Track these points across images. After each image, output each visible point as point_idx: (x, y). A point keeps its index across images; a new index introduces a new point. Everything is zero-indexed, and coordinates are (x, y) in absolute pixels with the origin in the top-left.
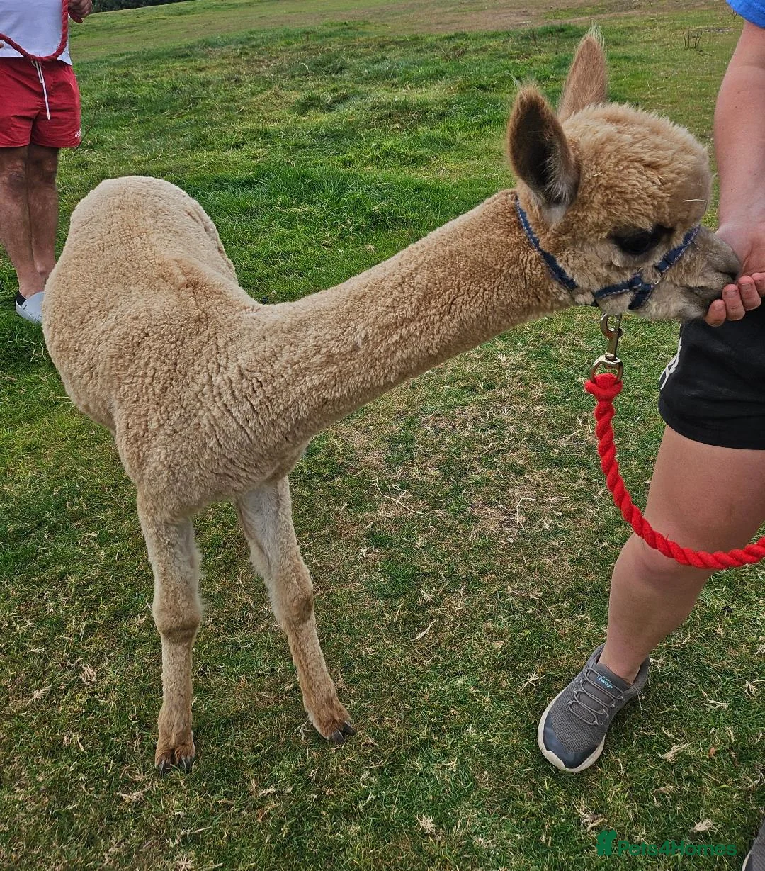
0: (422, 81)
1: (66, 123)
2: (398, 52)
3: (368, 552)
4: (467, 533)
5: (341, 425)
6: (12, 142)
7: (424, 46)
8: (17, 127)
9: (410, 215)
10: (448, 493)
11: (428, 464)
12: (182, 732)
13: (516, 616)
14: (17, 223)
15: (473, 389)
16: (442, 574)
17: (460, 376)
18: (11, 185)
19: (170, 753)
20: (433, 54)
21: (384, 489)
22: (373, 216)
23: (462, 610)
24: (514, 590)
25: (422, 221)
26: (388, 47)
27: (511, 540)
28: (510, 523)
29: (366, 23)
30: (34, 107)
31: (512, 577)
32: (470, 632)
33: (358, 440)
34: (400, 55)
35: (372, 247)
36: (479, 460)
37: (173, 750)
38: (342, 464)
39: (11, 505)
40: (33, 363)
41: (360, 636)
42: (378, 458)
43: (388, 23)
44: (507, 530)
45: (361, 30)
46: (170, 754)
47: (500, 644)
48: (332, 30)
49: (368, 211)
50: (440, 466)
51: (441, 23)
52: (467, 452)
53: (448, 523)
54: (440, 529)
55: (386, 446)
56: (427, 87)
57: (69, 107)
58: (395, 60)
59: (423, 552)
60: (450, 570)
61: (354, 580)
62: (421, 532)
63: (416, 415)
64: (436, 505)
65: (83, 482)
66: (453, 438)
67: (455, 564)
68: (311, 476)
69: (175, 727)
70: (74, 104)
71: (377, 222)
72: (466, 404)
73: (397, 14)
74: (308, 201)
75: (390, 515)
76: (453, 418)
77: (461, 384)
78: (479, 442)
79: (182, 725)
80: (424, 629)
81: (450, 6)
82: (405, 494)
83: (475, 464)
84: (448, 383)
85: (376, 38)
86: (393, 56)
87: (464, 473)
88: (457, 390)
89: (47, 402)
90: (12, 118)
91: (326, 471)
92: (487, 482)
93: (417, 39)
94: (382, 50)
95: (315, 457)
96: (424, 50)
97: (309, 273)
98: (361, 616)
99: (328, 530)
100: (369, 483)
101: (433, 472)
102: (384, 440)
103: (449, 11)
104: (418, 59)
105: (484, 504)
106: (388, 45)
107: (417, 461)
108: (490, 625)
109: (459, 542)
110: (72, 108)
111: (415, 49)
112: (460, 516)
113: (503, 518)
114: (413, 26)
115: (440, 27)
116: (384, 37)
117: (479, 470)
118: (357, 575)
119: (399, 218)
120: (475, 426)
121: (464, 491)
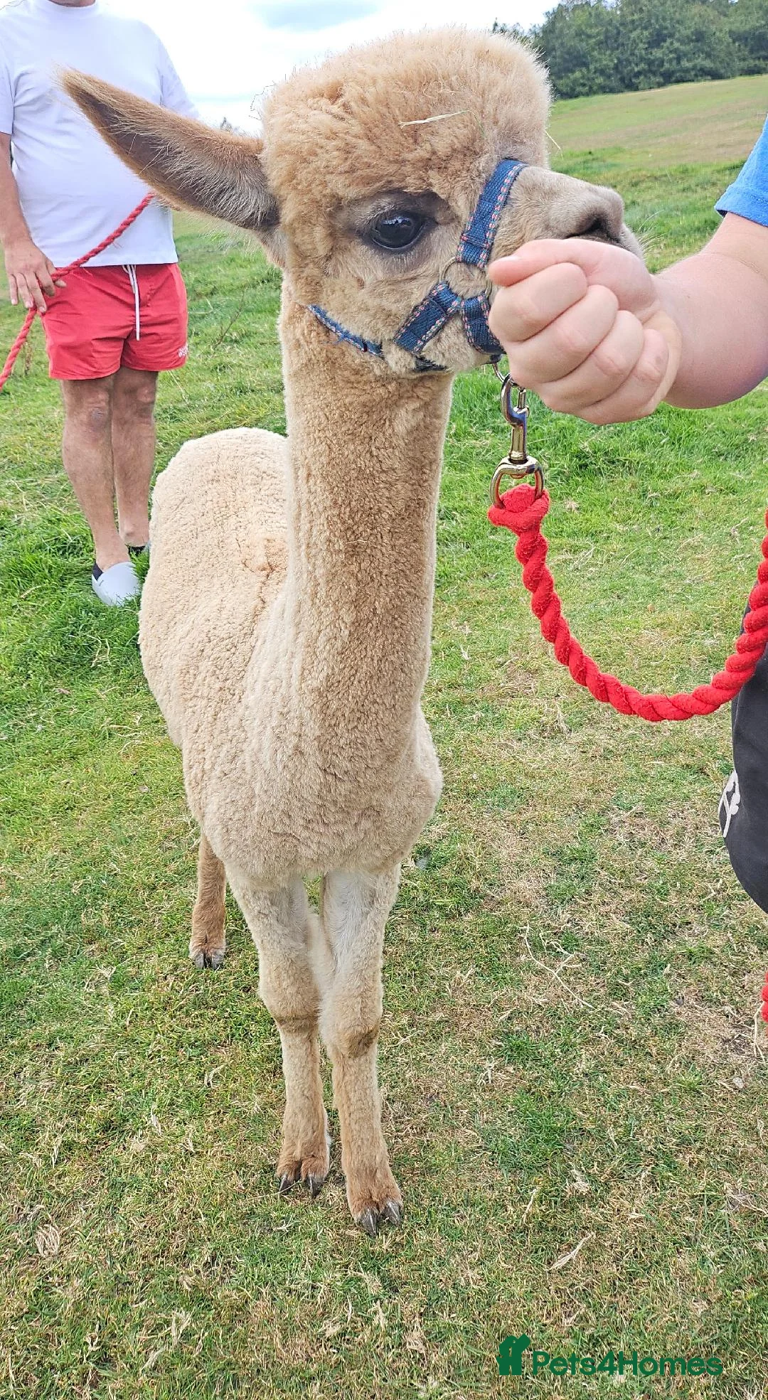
0: (684, 235)
1: (166, 339)
2: (656, 192)
3: (498, 1069)
4: (664, 1055)
5: (485, 816)
6: (95, 372)
7: (692, 182)
8: (99, 352)
9: (636, 455)
10: (640, 969)
11: (613, 907)
12: (309, 1141)
13: (735, 1249)
14: (96, 475)
15: (701, 770)
16: (611, 1134)
17: (681, 745)
18: (90, 424)
19: (295, 1166)
20: (704, 193)
21: (536, 946)
22: (580, 455)
23: (640, 1220)
24: (735, 1191)
25: (652, 465)
26: (644, 185)
27: (739, 1083)
28: (740, 1046)
29: (619, 150)
30: (125, 324)
31: (734, 1163)
32: (648, 1270)
33: (508, 849)
34: (658, 197)
35: (574, 505)
36: (698, 908)
37: (299, 1163)
38: (477, 890)
39: (18, 902)
40: (94, 668)
41: (461, 1244)
42: (534, 885)
43: (649, 149)
44: (734, 1058)
45: (610, 161)
46: (296, 1168)
47: (700, 1308)
48: (571, 163)
49: (574, 448)
50: (630, 914)
51: (723, 146)
52: (679, 892)
53: (634, 1032)
54: (619, 1041)
55: (550, 862)
56: (689, 245)
57: (172, 317)
58: (649, 205)
59: (587, 1083)
60: (628, 1130)
61: (466, 1124)
62: (587, 1042)
63: (603, 812)
64: (617, 992)
65: (115, 874)
66: (660, 861)
67: (638, 1118)
68: (428, 907)
69: (301, 1135)
70: (180, 314)
71: (586, 466)
72: (687, 798)
73: (663, 135)
74: (493, 428)
75: (540, 1001)
76: (663, 823)
77: (682, 758)
78: (701, 874)
79: (310, 1133)
80: (571, 1247)
81: (741, 120)
82: (569, 960)
83: (692, 916)
84: (662, 756)
85: (628, 173)
86: (648, 197)
87: (671, 931)
88: (673, 771)
89: (99, 732)
90: (93, 342)
91: (449, 902)
92: (708, 955)
93: (685, 171)
94: (633, 189)
95: (438, 873)
96: (693, 187)
97: (479, 543)
98: (470, 1203)
99: (439, 1016)
100: (515, 931)
101: (620, 925)
102: (546, 853)
103: (738, 128)
104: (682, 204)
105: (701, 999)
106: (643, 181)
107: (595, 898)
108: (685, 1260)
109: (647, 1073)
110: (176, 319)
111: (681, 187)
112: (656, 1019)
113: (728, 1032)
114: (684, 152)
115: (721, 150)
116: (640, 170)
117: (697, 928)
118: (473, 1114)
119: (618, 460)
120: (699, 843)
121: (667, 970)
